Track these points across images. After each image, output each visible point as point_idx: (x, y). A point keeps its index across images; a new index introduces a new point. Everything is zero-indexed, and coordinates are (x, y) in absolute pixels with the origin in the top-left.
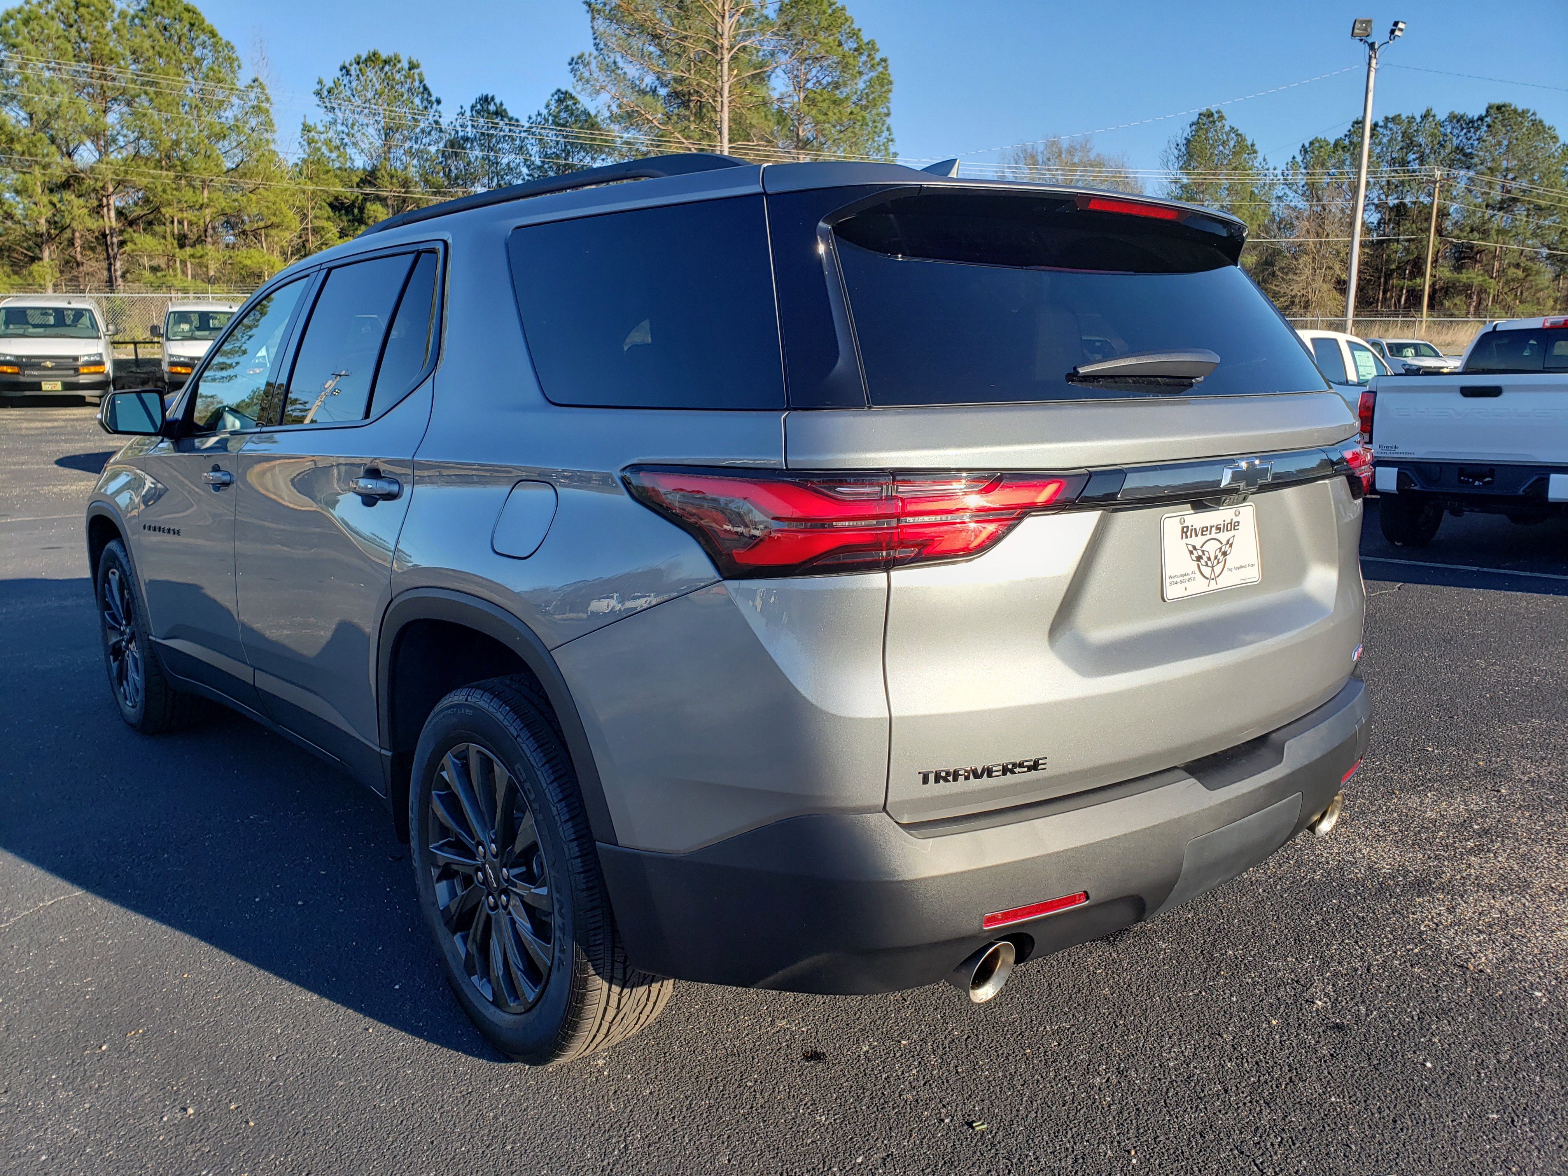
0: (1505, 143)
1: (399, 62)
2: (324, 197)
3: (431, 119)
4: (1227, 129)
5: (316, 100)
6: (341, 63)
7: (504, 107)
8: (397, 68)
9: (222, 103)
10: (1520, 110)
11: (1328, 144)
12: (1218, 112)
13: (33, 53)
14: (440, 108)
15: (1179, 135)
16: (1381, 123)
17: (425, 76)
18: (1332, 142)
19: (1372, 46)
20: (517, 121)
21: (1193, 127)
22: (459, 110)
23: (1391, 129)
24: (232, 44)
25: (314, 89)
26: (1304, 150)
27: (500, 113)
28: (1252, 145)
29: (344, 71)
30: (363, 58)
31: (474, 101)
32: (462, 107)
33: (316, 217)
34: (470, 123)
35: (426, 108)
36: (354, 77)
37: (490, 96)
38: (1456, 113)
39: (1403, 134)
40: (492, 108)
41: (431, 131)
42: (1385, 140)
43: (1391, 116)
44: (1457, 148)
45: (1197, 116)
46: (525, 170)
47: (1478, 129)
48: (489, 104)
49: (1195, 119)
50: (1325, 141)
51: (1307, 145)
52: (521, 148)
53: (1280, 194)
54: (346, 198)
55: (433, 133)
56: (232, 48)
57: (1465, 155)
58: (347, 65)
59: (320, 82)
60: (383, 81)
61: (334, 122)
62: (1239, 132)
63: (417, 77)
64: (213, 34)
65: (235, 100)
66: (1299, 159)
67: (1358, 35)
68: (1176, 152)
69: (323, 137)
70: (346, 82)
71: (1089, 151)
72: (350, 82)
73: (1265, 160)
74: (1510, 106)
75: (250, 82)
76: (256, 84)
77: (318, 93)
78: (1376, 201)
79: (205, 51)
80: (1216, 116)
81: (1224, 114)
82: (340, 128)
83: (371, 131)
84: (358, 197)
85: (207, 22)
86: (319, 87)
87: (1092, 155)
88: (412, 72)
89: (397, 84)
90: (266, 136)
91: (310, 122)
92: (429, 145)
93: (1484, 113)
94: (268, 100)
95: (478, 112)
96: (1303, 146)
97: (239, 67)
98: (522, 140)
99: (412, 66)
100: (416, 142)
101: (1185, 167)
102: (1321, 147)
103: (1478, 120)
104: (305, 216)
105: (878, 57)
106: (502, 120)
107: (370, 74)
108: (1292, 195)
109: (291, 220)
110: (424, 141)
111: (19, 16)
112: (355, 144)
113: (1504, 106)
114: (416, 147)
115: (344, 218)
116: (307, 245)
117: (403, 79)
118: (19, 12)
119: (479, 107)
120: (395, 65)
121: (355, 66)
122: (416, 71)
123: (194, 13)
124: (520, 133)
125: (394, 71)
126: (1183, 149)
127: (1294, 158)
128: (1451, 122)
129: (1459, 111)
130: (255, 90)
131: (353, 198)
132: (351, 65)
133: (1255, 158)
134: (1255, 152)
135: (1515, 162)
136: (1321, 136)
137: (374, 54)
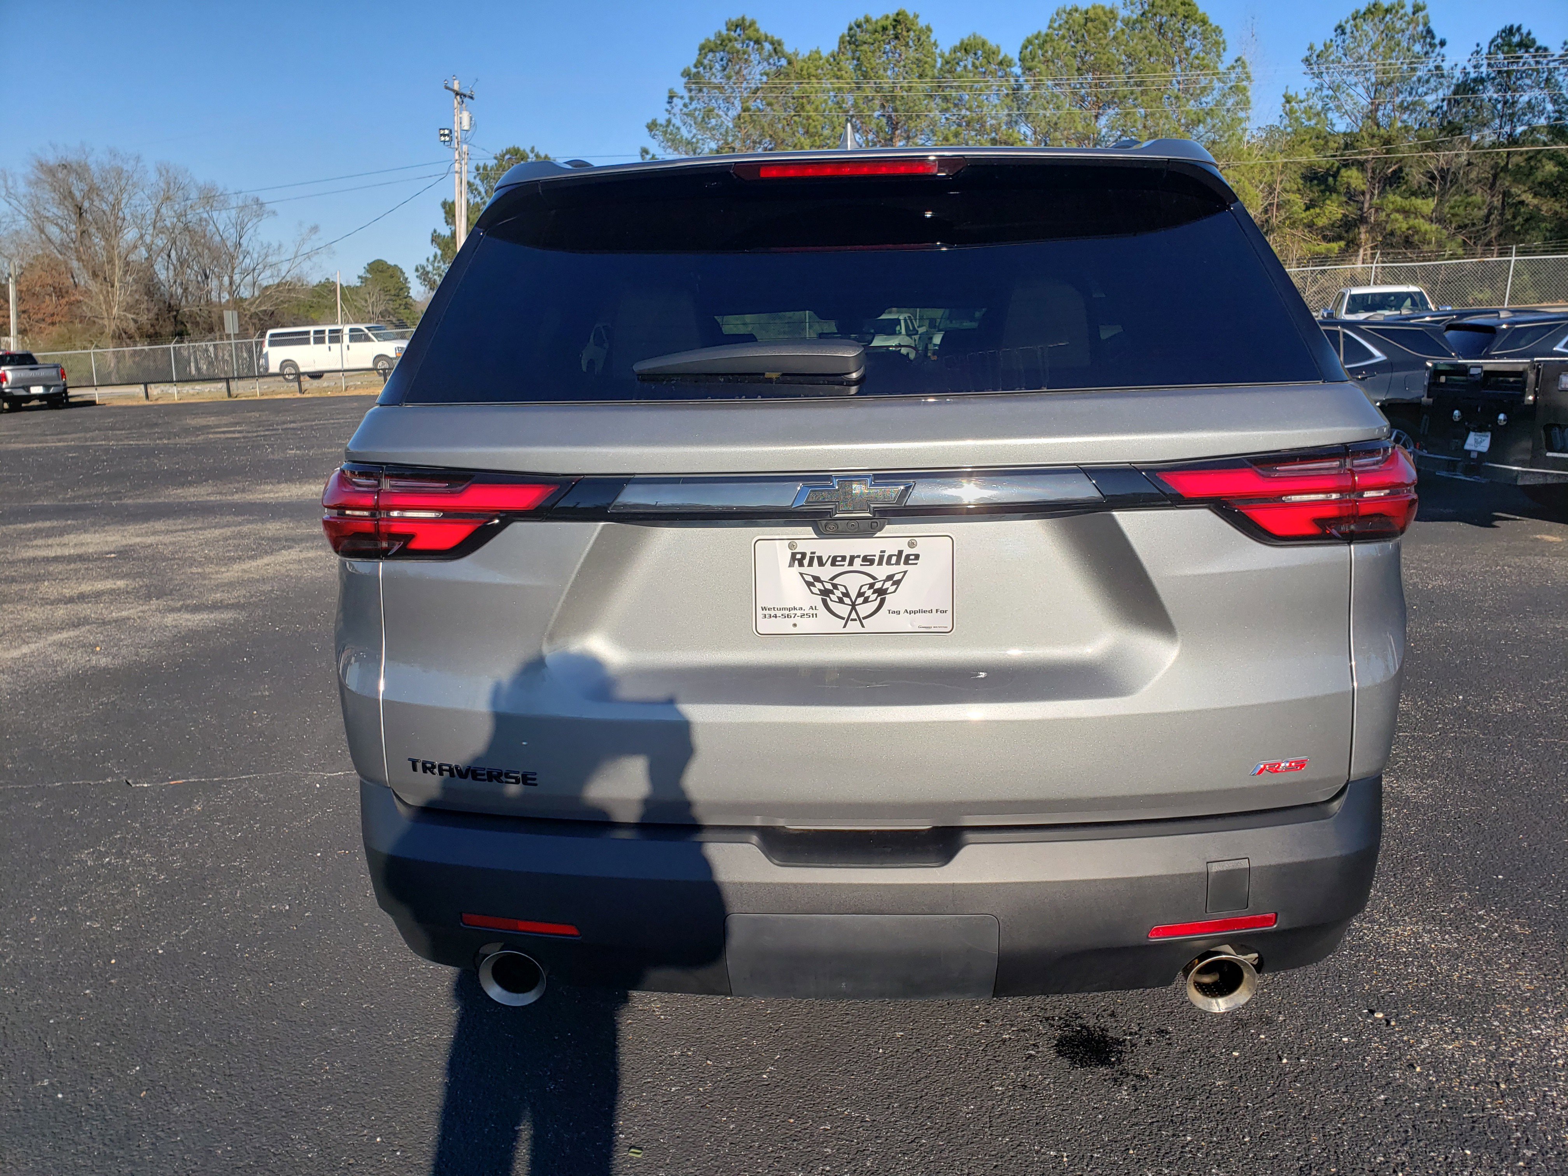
1: (1402, 8)
2: (1294, 168)
3: (1431, 66)
5: (1303, 67)
6: (1337, 23)
7: (1531, 37)
8: (1399, 15)
9: (1204, 89)
13: (1044, 73)
14: (1444, 51)
17: (1431, 18)
20: (1546, 49)
22: (1475, 48)
24: (1221, 28)
25: (1303, 57)
27: (1527, 44)
29: (1339, 31)
30: (1362, 12)
31: (1495, 34)
32: (1478, 45)
33: (1285, 190)
34: (1485, 62)
35: (1427, 53)
36: (1348, 34)
37: (1515, 27)
40: (1516, 39)
41: (1429, 78)
46: (1550, 107)
48: (1514, 35)
52: (1547, 80)
54: (1320, 167)
55: (1432, 80)
56: (1220, 32)
58: (1343, 24)
59: (1311, 48)
60: (1382, 32)
61: (1320, 88)
63: (1421, 20)
64: (1204, 22)
65: (1217, 84)
69: (1303, 105)
70: (1339, 42)
72: (1344, 42)
75: (1233, 63)
76: (1239, 63)
77: (1307, 61)
79: (1195, 40)
82: (1326, 92)
83: (1360, 90)
84: (1333, 164)
85: (1200, 11)
86: (1308, 53)
88: (1416, 15)
89: (1398, 33)
90: (1242, 114)
91: (1292, 92)
92: (1426, 94)
94: (1248, 78)
95: (1498, 47)
97: (1224, 50)
98: (1550, 71)
99: (1417, 9)
100: (1410, 94)
104: (1271, 191)
106: (1527, 52)
107: (1367, 27)
109: (1253, 198)
110: (1420, 91)
111: (1037, 41)
112: (1338, 108)
114: (1409, 99)
115: (1315, 189)
116: (1270, 222)
117: (1404, 26)
118: (1037, 38)
119: (1499, 40)
120: (1397, 12)
121: (1352, 22)
122: (1421, 14)
123: (1189, 5)
124: (1547, 64)
125: (1395, 20)
130: (1237, 70)
131: (1328, 166)
132: (1347, 22)
137: (1375, 5)
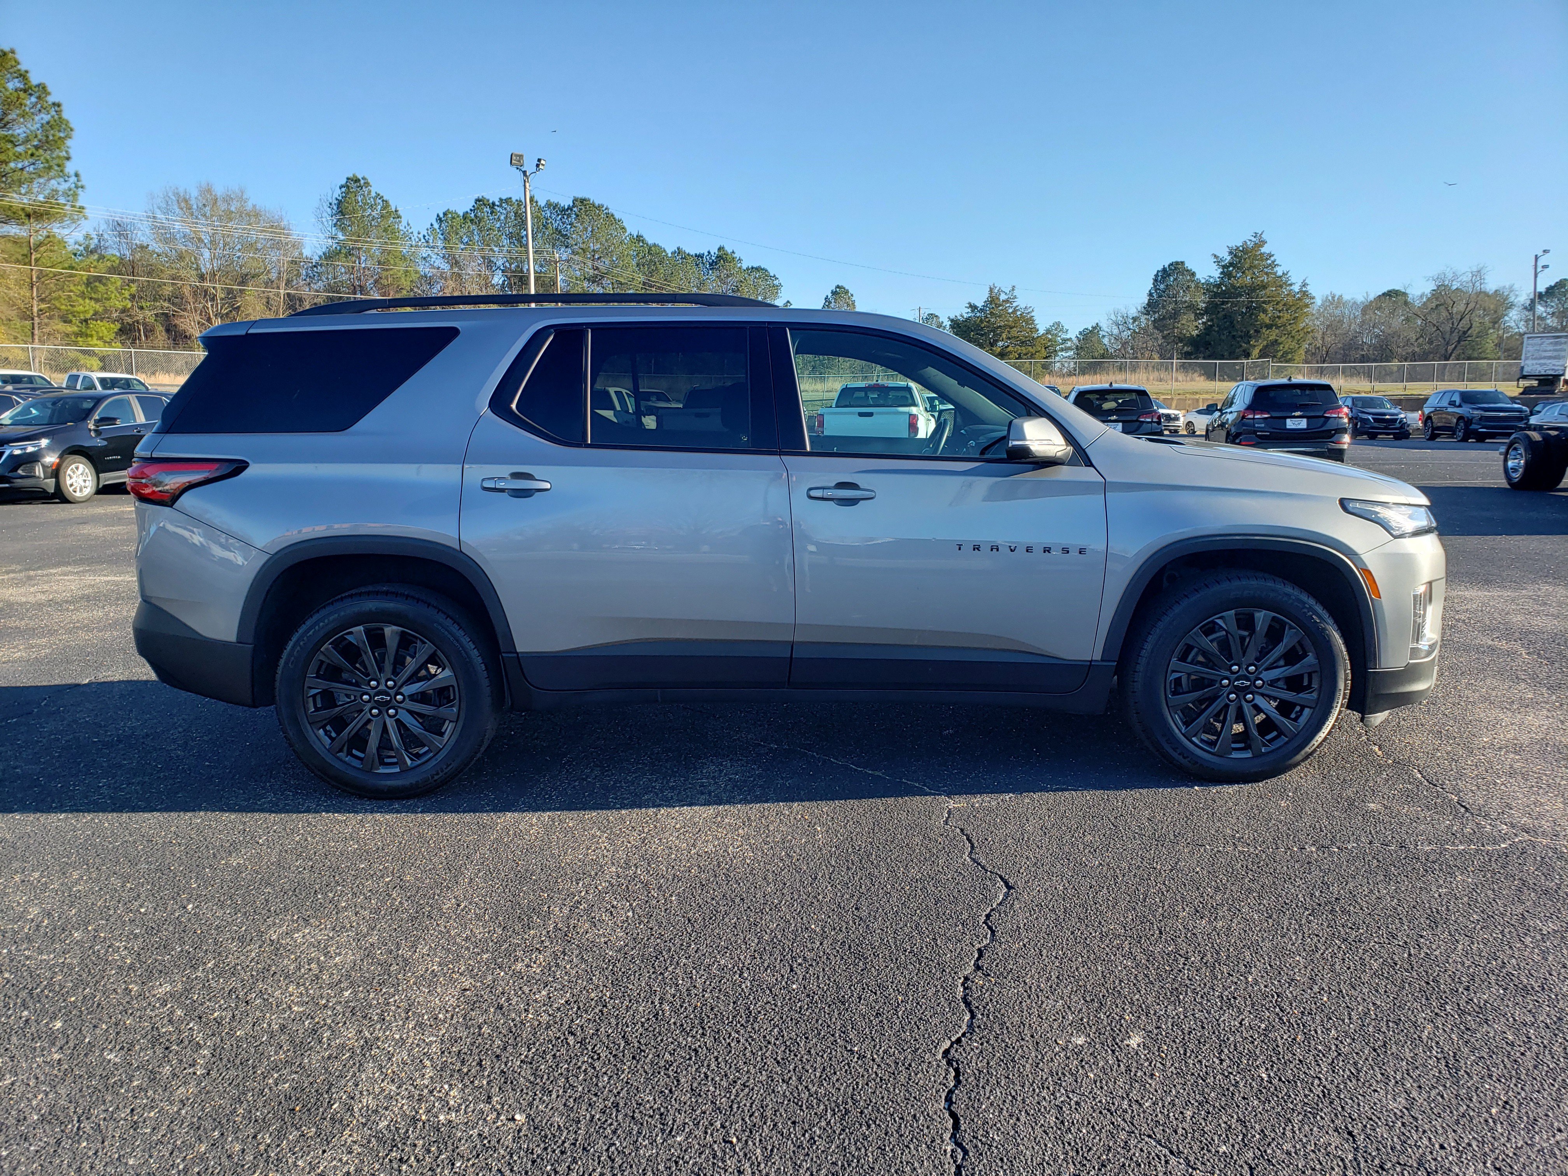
0: (590, 229)
4: (373, 194)
10: (597, 204)
11: (458, 216)
12: (363, 178)
15: (330, 195)
16: (497, 203)
18: (461, 214)
19: (525, 173)
21: (343, 190)
23: (505, 209)
26: (439, 220)
28: (396, 211)
38: (552, 201)
39: (516, 214)
42: (502, 217)
43: (504, 198)
44: (557, 229)
45: (345, 180)
47: (569, 216)
49: (343, 182)
50: (456, 213)
51: (441, 215)
53: (424, 255)
57: (563, 235)
62: (385, 198)
66: (436, 226)
67: (515, 164)
68: (329, 210)
71: (245, 202)
73: (408, 225)
74: (589, 200)
78: (502, 268)
80: (362, 182)
81: (369, 181)
87: (249, 206)
93: (571, 204)
96: (438, 216)
101: (339, 225)
102: (453, 218)
103: (568, 209)
105: (51, 99)
108: (434, 257)
113: (585, 200)
126: (335, 208)
127: (432, 225)
128: (549, 208)
129: (554, 200)
133: (400, 222)
134: (399, 217)
135: (598, 246)
136: (452, 209)
